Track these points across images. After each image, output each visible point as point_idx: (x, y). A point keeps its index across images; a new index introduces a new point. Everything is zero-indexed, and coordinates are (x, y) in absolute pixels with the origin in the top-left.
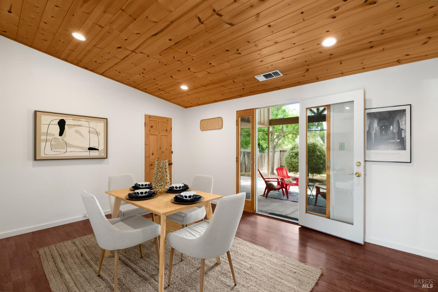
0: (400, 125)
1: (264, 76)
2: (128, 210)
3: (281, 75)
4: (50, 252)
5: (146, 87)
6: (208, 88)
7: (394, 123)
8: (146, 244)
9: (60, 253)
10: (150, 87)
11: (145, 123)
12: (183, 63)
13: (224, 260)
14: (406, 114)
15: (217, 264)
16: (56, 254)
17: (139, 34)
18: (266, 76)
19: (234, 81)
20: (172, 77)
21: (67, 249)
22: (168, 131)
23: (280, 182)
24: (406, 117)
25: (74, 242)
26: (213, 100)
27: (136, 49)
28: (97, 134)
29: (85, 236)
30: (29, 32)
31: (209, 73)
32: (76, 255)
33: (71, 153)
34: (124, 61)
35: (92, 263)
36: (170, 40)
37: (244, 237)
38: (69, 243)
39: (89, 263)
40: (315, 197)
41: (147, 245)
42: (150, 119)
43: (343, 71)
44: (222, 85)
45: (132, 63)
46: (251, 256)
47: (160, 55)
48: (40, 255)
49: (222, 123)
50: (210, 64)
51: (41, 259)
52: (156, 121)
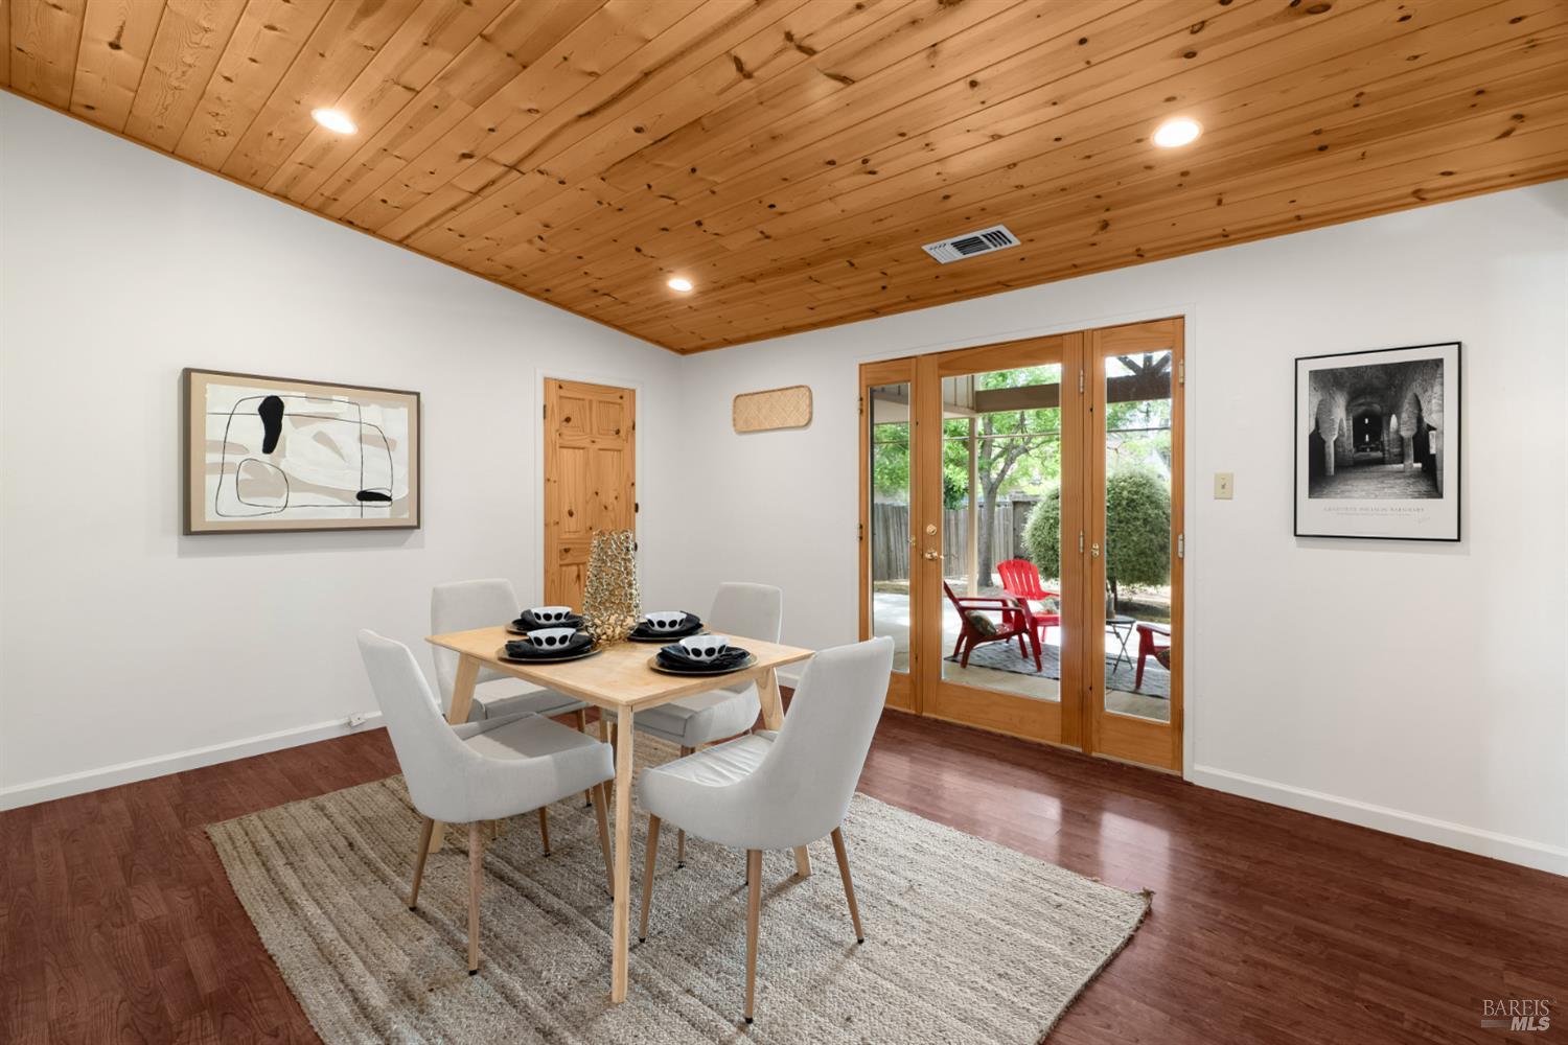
0: (1424, 414)
1: (955, 245)
2: (502, 700)
3: (1016, 242)
4: (247, 834)
5: (546, 286)
6: (762, 285)
7: (1402, 406)
8: (560, 815)
9: (280, 837)
10: (563, 284)
11: (545, 407)
12: (681, 203)
13: (823, 865)
14: (1442, 374)
15: (797, 878)
16: (266, 841)
17: (537, 111)
18: (961, 246)
19: (855, 261)
20: (638, 250)
21: (299, 826)
22: (622, 433)
23: (1013, 614)
24: (1442, 384)
25: (320, 804)
26: (780, 326)
27: (522, 160)
28: (387, 444)
29: (356, 788)
30: (170, 108)
31: (768, 237)
32: (331, 846)
33: (301, 509)
34: (479, 199)
35: (388, 869)
36: (638, 130)
37: (887, 795)
38: (302, 809)
39: (376, 871)
40: (1135, 666)
41: (562, 817)
42: (562, 392)
43: (1228, 229)
44: (811, 278)
45: (505, 206)
46: (911, 854)
47: (603, 179)
48: (214, 847)
49: (811, 404)
50: (772, 206)
51: (221, 857)
52: (583, 400)
